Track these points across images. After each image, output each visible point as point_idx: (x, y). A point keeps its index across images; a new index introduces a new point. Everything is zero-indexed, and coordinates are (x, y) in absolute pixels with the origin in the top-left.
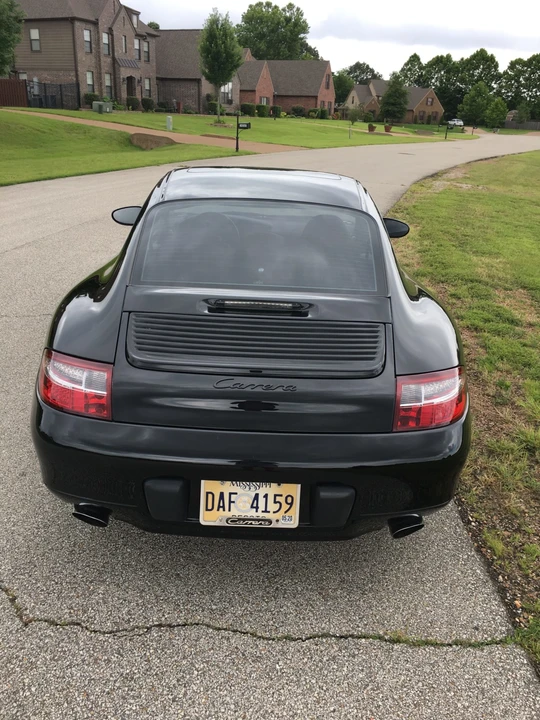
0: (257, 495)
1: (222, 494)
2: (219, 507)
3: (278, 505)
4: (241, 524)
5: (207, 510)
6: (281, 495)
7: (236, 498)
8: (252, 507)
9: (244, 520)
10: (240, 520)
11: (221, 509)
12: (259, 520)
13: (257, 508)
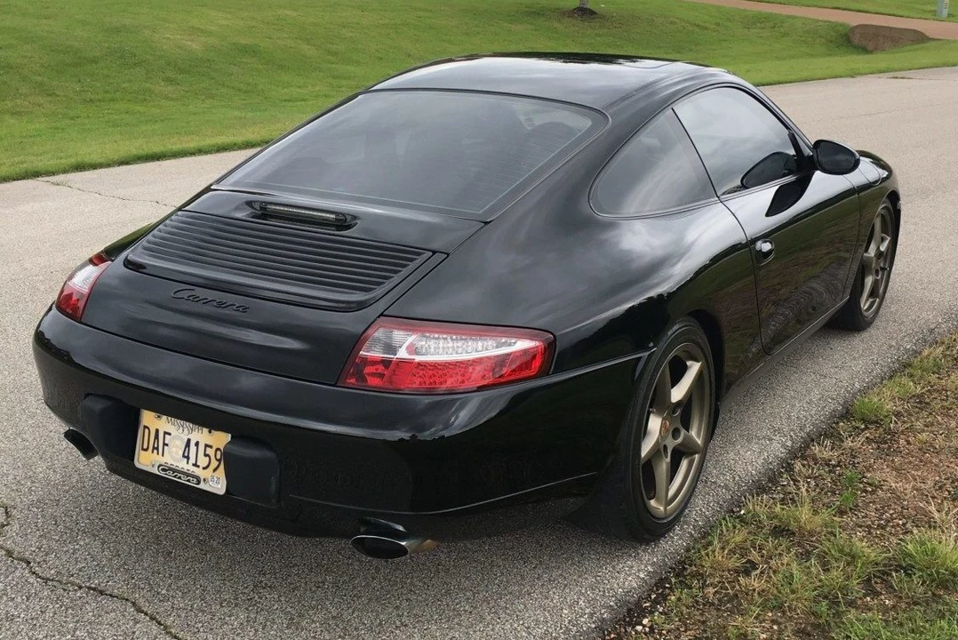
0: (189, 441)
1: (157, 431)
2: (154, 448)
3: (207, 458)
4: (170, 475)
5: (143, 449)
6: (211, 447)
7: (170, 440)
8: (184, 456)
9: (174, 471)
10: (170, 469)
11: (155, 451)
12: (188, 475)
13: (188, 458)
